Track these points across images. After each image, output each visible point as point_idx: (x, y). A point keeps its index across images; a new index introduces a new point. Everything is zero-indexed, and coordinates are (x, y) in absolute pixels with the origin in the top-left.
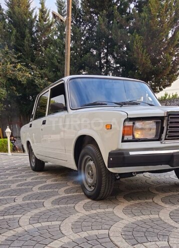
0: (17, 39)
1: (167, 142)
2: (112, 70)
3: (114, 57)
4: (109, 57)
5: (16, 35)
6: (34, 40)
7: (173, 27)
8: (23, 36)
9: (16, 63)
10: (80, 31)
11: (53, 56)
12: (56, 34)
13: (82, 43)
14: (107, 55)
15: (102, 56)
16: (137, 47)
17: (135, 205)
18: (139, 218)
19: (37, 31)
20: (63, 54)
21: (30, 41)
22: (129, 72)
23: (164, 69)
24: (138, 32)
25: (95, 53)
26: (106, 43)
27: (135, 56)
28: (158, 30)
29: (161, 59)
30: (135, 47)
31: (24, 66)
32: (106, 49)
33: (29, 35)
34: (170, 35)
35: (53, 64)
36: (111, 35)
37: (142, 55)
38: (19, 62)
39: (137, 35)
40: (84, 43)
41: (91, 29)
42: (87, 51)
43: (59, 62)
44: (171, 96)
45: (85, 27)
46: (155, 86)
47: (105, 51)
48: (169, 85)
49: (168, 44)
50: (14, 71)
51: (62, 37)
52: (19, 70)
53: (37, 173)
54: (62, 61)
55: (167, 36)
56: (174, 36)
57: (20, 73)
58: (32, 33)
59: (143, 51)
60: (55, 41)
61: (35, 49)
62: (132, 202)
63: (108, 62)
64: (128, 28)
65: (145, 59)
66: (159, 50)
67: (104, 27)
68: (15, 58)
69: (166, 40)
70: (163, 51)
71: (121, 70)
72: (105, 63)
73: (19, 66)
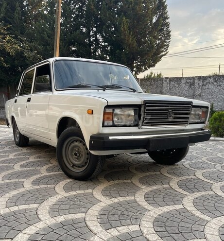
0: (7, 11)
1: (144, 127)
2: (100, 48)
3: (102, 36)
4: (98, 35)
5: (6, 8)
6: (24, 13)
7: (157, 13)
8: (13, 9)
9: (5, 35)
10: (70, 9)
11: (43, 30)
12: (46, 9)
13: (72, 20)
14: (96, 33)
15: (91, 34)
16: (124, 29)
17: (114, 186)
18: (116, 200)
19: (28, 5)
20: (53, 29)
21: (21, 14)
22: (117, 52)
23: (148, 51)
24: (125, 15)
25: (84, 30)
26: (95, 22)
27: (122, 37)
28: (143, 15)
29: (145, 42)
30: (122, 29)
31: (13, 38)
32: (95, 27)
33: (19, 8)
34: (154, 21)
35: (42, 37)
36: (100, 14)
37: (129, 36)
38: (8, 34)
39: (124, 18)
40: (74, 20)
41: (81, 7)
42: (76, 28)
43: (49, 37)
44: (156, 75)
45: (75, 6)
46: (141, 65)
47: (95, 29)
48: (154, 66)
49: (152, 28)
50: (2, 42)
51: (52, 13)
52: (8, 42)
53: (20, 148)
54: (52, 36)
55: (151, 21)
56: (157, 21)
57: (9, 45)
58: (22, 7)
59: (130, 33)
60: (45, 15)
61: (25, 22)
62: (112, 183)
63: (97, 40)
64: (116, 10)
65: (131, 41)
66: (145, 33)
67: (93, 7)
68: (5, 30)
69: (150, 25)
70: (148, 34)
71: (109, 48)
72: (94, 40)
73: (8, 38)
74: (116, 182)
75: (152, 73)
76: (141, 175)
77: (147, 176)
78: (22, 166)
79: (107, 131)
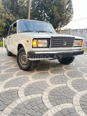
0: (12, 5)
1: (52, 48)
2: (46, 18)
3: (47, 14)
4: (45, 14)
5: (11, 4)
6: (18, 6)
7: (68, 4)
8: (14, 4)
9: (10, 14)
10: (35, 4)
11: (25, 12)
12: (26, 4)
13: (35, 8)
14: (44, 13)
15: (43, 13)
16: (55, 10)
19: (19, 3)
20: (28, 11)
21: (17, 6)
22: (52, 19)
23: (64, 19)
24: (55, 5)
25: (40, 12)
26: (44, 8)
27: (54, 14)
28: (62, 5)
29: (64, 15)
30: (54, 11)
31: (13, 15)
32: (44, 10)
33: (16, 4)
34: (67, 7)
35: (24, 15)
36: (46, 5)
37: (57, 14)
38: (11, 13)
39: (55, 6)
40: (36, 8)
41: (39, 3)
42: (37, 11)
43: (27, 14)
44: (68, 29)
45: (37, 2)
46: (61, 25)
47: (44, 11)
48: (67, 25)
49: (66, 10)
50: (9, 17)
51: (28, 5)
52: (11, 16)
55: (66, 7)
56: (68, 7)
57: (11, 17)
58: (17, 3)
59: (57, 12)
60: (26, 7)
61: (18, 9)
63: (45, 15)
64: (52, 3)
65: (58, 15)
66: (63, 12)
67: (43, 3)
68: (10, 12)
69: (65, 9)
70: (64, 12)
71: (49, 18)
72: (44, 15)
73: (11, 15)
74: (41, 72)
75: (67, 28)
76: (52, 69)
77: (55, 69)
78: (5, 64)
79: (34, 50)
